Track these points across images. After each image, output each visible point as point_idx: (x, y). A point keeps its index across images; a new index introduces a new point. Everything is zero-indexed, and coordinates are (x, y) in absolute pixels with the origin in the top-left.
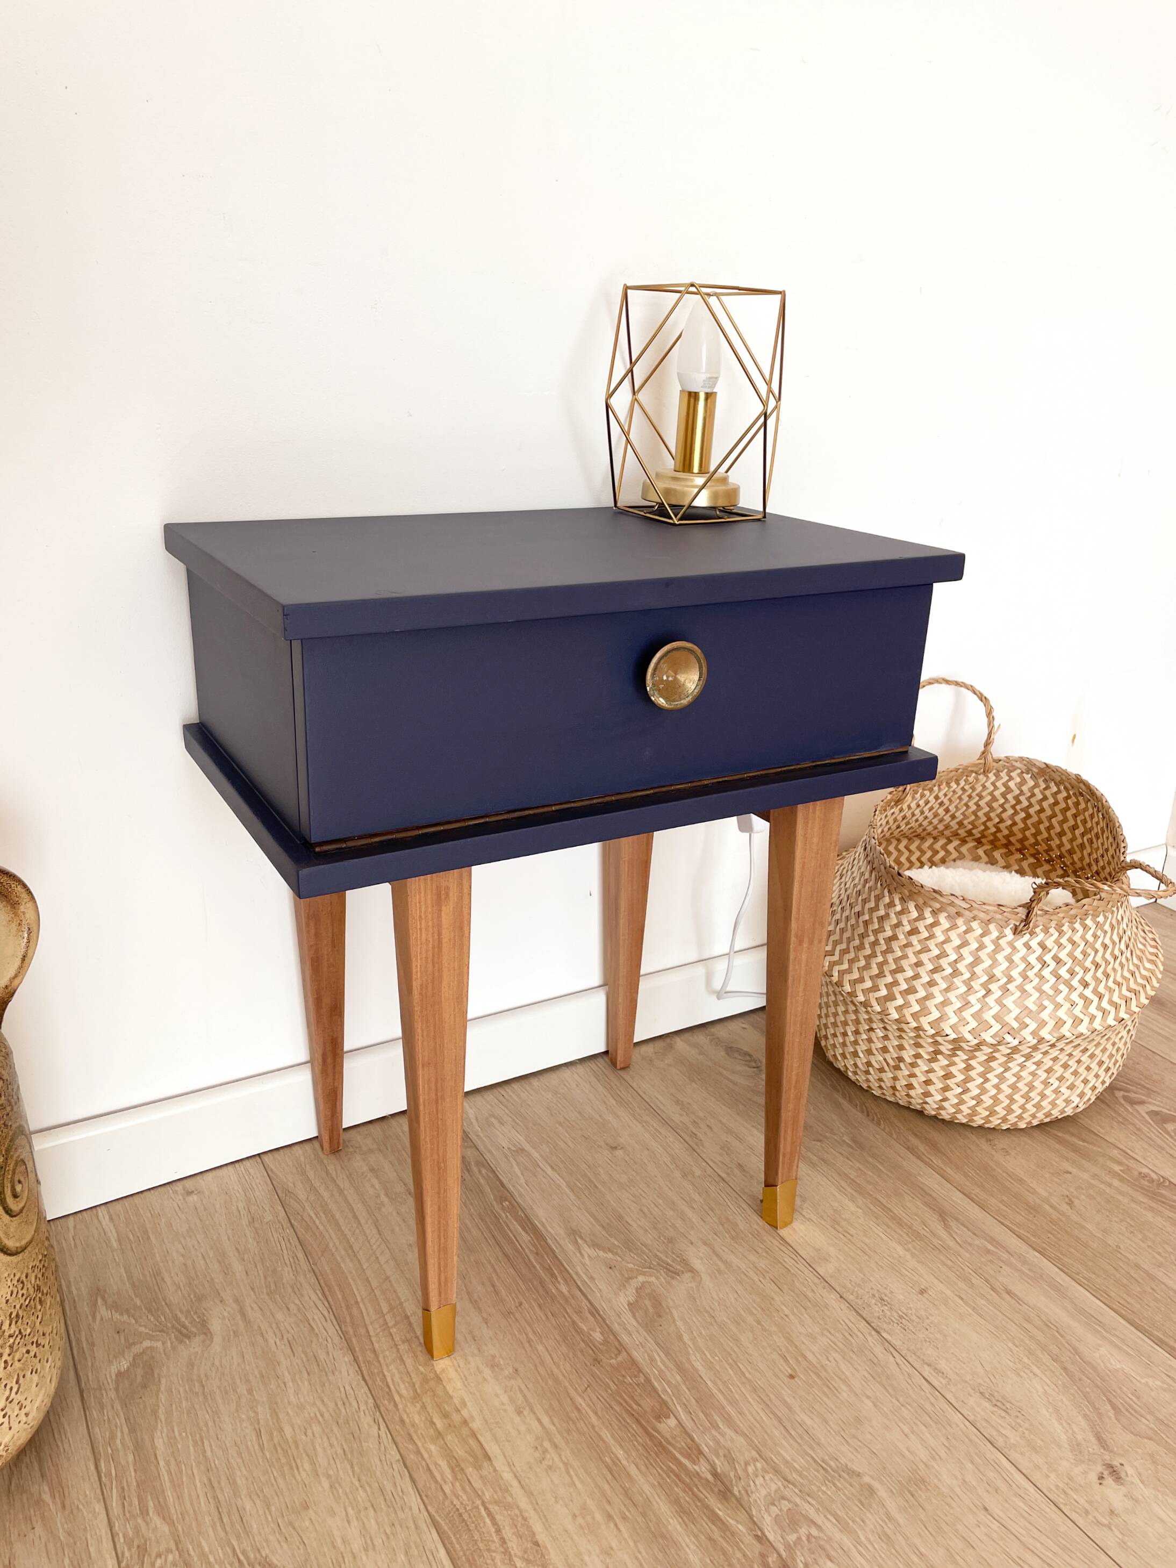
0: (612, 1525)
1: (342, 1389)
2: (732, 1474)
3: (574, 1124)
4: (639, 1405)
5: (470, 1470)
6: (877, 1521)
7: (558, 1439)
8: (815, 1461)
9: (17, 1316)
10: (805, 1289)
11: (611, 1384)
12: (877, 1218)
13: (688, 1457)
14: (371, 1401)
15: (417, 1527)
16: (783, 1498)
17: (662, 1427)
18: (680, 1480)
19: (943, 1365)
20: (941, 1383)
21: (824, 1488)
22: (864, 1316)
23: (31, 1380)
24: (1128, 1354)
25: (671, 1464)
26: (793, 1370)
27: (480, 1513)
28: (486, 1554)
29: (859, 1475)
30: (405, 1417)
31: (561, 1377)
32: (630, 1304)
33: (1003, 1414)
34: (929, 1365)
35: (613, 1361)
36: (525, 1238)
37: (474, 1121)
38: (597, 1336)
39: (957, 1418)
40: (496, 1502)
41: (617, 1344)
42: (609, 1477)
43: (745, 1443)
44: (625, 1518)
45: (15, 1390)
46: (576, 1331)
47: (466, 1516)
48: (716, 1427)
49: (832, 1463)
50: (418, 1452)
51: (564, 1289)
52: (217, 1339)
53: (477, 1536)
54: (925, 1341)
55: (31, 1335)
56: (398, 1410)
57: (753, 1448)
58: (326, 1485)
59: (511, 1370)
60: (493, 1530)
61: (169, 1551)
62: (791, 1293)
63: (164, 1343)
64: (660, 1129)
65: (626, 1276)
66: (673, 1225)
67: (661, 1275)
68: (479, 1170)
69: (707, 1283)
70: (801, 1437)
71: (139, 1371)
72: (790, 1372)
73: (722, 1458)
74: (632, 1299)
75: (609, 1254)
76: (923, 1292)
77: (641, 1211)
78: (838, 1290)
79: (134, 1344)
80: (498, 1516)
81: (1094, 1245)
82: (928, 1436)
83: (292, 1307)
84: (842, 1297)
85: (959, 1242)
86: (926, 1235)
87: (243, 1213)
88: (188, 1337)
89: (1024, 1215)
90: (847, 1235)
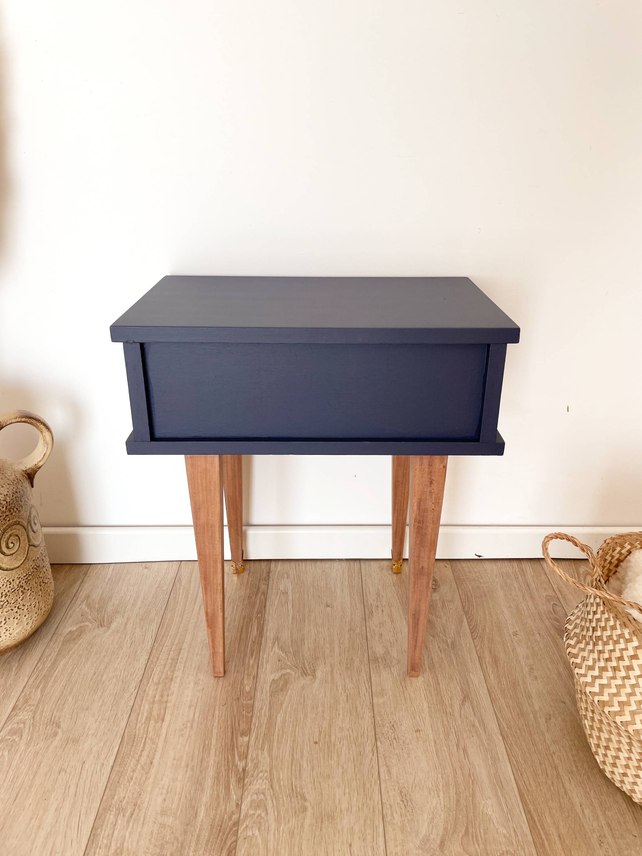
0: (185, 769)
1: (135, 669)
2: (251, 773)
3: (319, 588)
4: (239, 725)
5: (152, 722)
6: (295, 824)
7: (195, 725)
8: (292, 784)
9: (6, 594)
10: (359, 705)
11: (236, 711)
12: (428, 686)
13: (240, 757)
14: (141, 678)
15: (116, 735)
16: (264, 794)
17: (240, 739)
18: (227, 765)
19: (394, 770)
20: (385, 778)
21: (285, 798)
22: (377, 730)
23: (14, 622)
24: (502, 809)
25: (230, 756)
26: (319, 740)
27: (142, 740)
28: (130, 758)
29: (305, 800)
30: (147, 689)
31: (218, 699)
32: (273, 680)
33: (403, 807)
34: (387, 767)
35: (245, 702)
36: (255, 633)
37: (277, 573)
38: (248, 688)
39: (377, 797)
40: (151, 739)
41: (253, 695)
42: (201, 750)
43: (268, 762)
44: (192, 769)
45: (4, 622)
46: (241, 682)
47: (136, 740)
48: (262, 749)
49: (298, 789)
50: (140, 706)
51: (251, 662)
52: (110, 631)
53: (133, 750)
54: (397, 754)
55: (15, 603)
56: (147, 686)
57: (270, 766)
58: (100, 704)
59: (202, 687)
60: (141, 749)
61: (34, 705)
62: (351, 705)
63: (93, 625)
64: (357, 604)
65: (283, 667)
66: (324, 652)
67: (298, 672)
68: (261, 596)
69: (316, 685)
70: (295, 772)
71: (77, 633)
72: (317, 740)
73: (253, 764)
74: (276, 678)
75: (284, 654)
76: (418, 731)
77: (315, 640)
78: (375, 712)
79: (83, 622)
80: (147, 745)
81: (540, 747)
82: (355, 799)
83: (144, 628)
84: (374, 716)
85: (462, 715)
86: (447, 704)
87: (158, 582)
88: (102, 626)
89: (513, 714)
90: (404, 688)
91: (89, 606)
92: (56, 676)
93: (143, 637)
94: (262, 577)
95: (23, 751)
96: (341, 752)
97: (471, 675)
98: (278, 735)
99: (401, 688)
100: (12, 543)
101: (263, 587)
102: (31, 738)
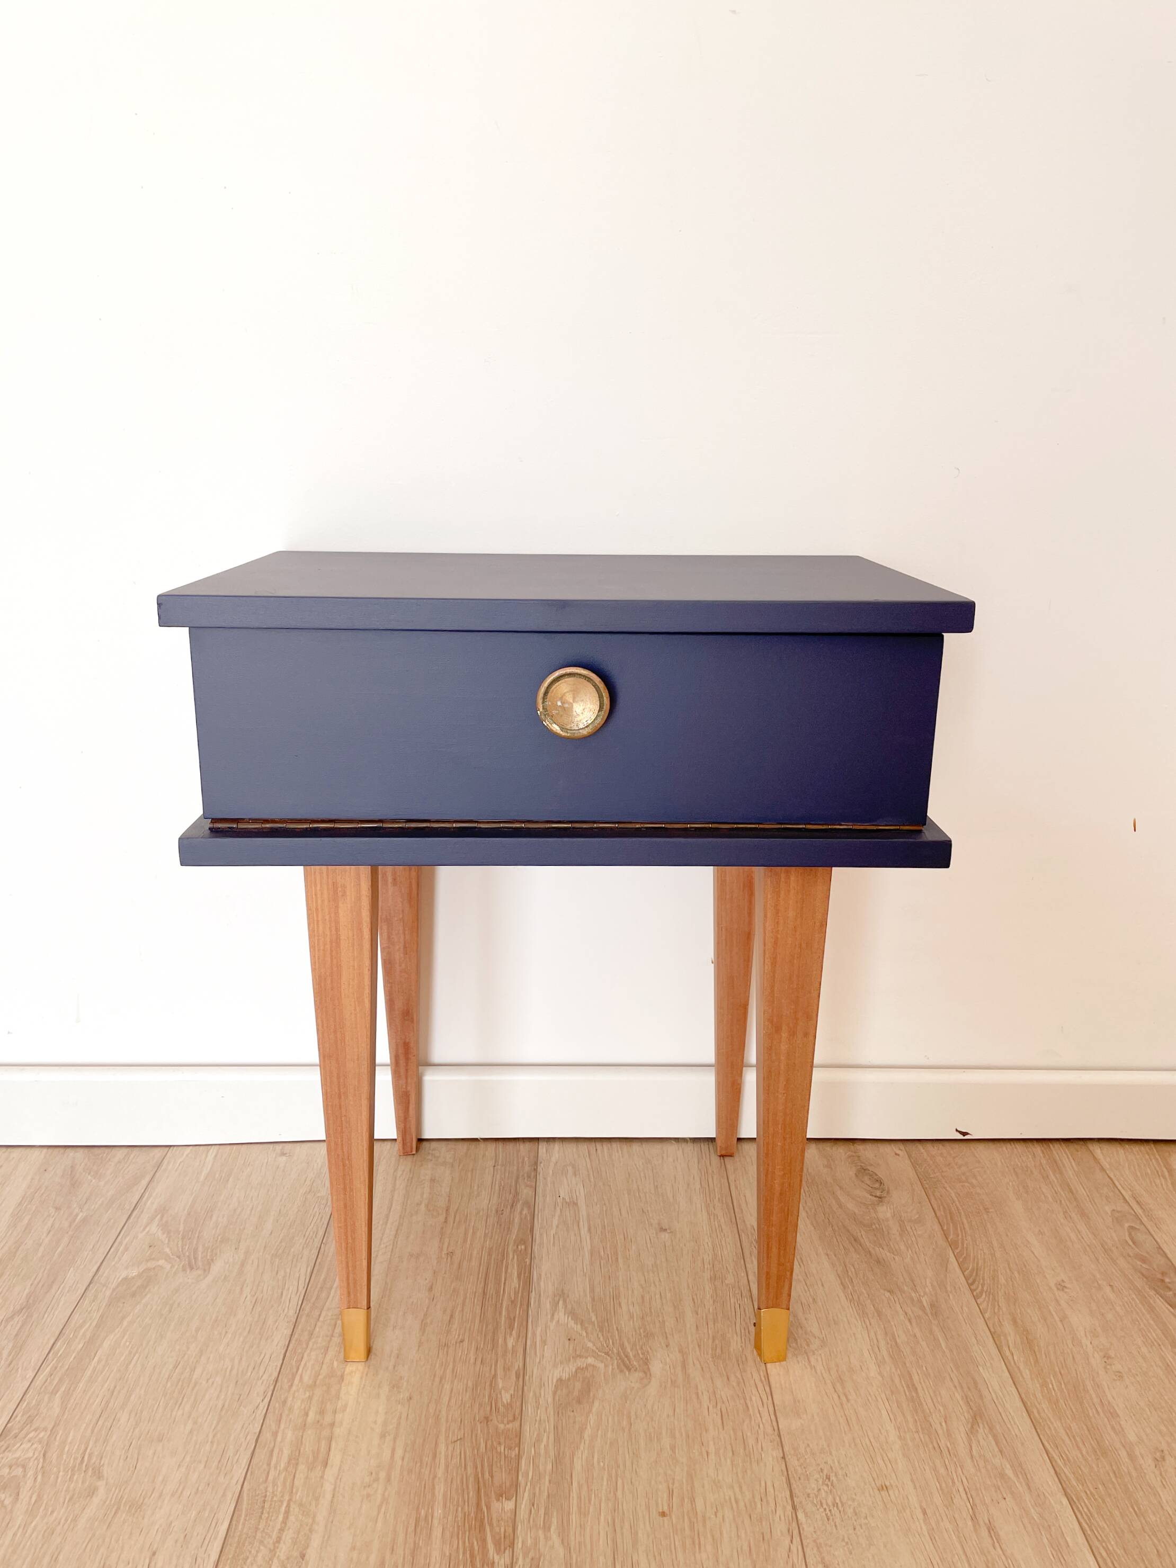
1: (263, 1355)
3: (642, 1196)
4: (492, 1475)
5: (302, 1467)
7: (396, 1475)
10: (749, 1434)
11: (483, 1445)
12: (892, 1392)
13: (497, 1544)
14: (275, 1374)
15: (224, 1495)
18: (471, 1561)
22: (794, 1486)
25: (475, 1543)
26: (670, 1508)
27: (280, 1507)
28: (256, 1544)
30: (290, 1399)
31: (443, 1420)
32: (560, 1380)
35: (501, 1426)
36: (514, 1283)
37: (552, 1165)
38: (506, 1397)
40: (301, 1505)
41: (518, 1411)
42: (411, 1528)
43: (562, 1555)
46: (491, 1385)
47: (267, 1505)
48: (546, 1528)
50: (275, 1434)
51: (511, 1342)
52: (210, 1278)
53: (261, 1527)
54: (843, 1540)
56: (289, 1391)
57: (566, 1564)
58: (189, 1427)
59: (407, 1395)
60: (278, 1526)
61: (45, 1429)
62: (732, 1433)
63: (172, 1267)
64: (723, 1227)
65: (578, 1353)
66: (664, 1321)
67: (612, 1365)
68: (522, 1209)
69: (653, 1388)
71: (139, 1283)
72: (666, 1509)
73: (528, 1560)
74: (565, 1376)
75: (579, 1326)
76: (883, 1488)
77: (643, 1297)
78: (786, 1449)
79: (153, 1259)
80: (292, 1518)
81: (1154, 1518)
83: (282, 1273)
84: (784, 1458)
85: (974, 1453)
86: (940, 1432)
87: (308, 1182)
88: (192, 1268)
89: (1084, 1453)
90: (843, 1398)
91: (164, 1227)
92: (95, 1368)
93: (280, 1291)
94: (521, 1174)
95: (19, 1527)
96: (721, 1533)
97: (981, 1369)
98: (579, 1498)
99: (835, 1397)
101: (526, 1192)
102: (40, 1497)
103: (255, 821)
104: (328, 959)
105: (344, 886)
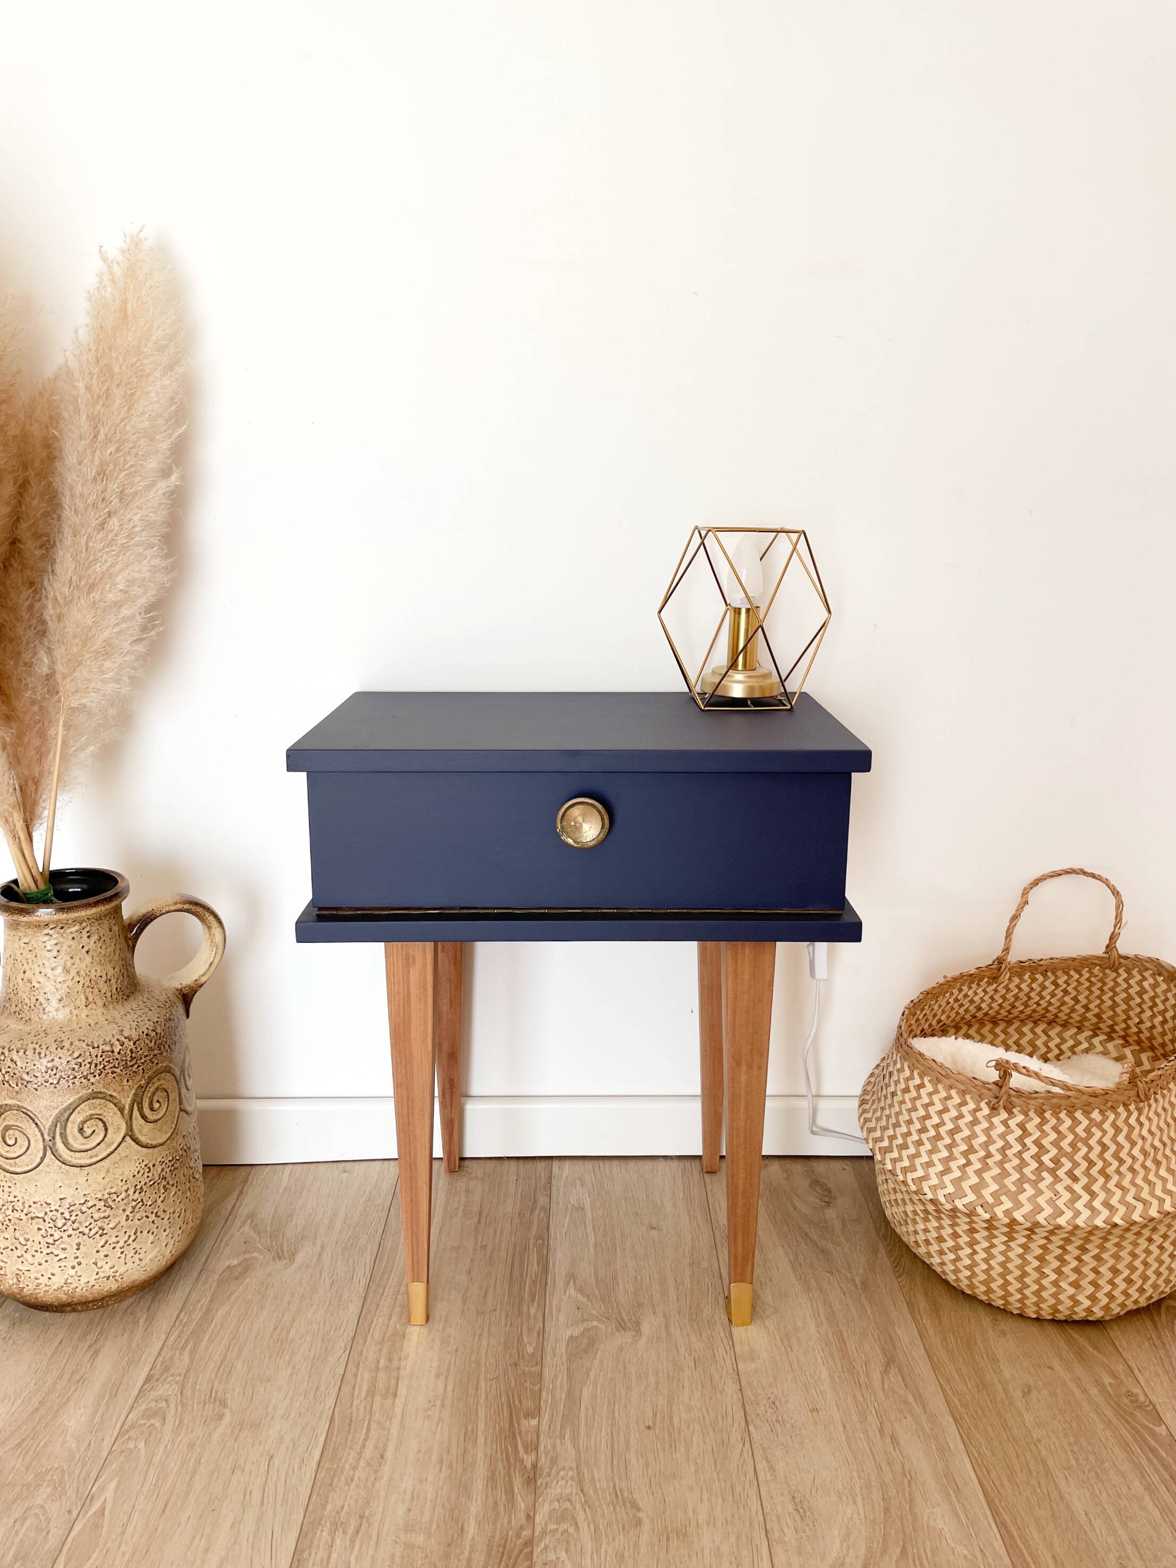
0: (438, 1467)
1: (341, 1321)
2: (546, 1471)
3: (636, 1202)
4: (520, 1402)
5: (378, 1398)
6: (624, 1544)
7: (448, 1402)
8: (615, 1487)
9: (141, 1188)
10: (715, 1374)
11: (513, 1382)
12: (826, 1345)
13: (526, 1448)
14: (352, 1334)
15: (320, 1416)
16: (569, 1500)
17: (524, 1422)
18: (507, 1460)
19: (780, 1467)
20: (766, 1477)
21: (604, 1507)
22: (748, 1409)
23: (147, 1238)
24: (959, 1520)
25: (509, 1447)
26: (654, 1423)
27: (363, 1424)
28: (347, 1449)
29: (639, 1509)
30: (365, 1351)
31: (483, 1365)
32: (572, 1337)
33: (798, 1518)
34: (768, 1462)
35: (527, 1369)
36: (535, 1268)
37: (564, 1179)
38: (530, 1349)
39: (754, 1505)
40: (379, 1423)
41: (539, 1359)
42: (462, 1437)
43: (574, 1455)
44: (450, 1466)
45: (133, 1237)
46: (518, 1340)
47: (353, 1423)
48: (562, 1437)
49: (626, 1494)
50: (356, 1375)
51: (532, 1312)
52: (295, 1265)
53: (350, 1438)
54: (782, 1445)
55: (153, 1206)
56: (364, 1345)
57: (576, 1461)
58: (289, 1372)
59: (454, 1348)
60: (363, 1437)
61: (180, 1374)
62: (702, 1373)
63: (265, 1257)
64: (701, 1226)
65: (585, 1318)
66: (652, 1296)
67: (611, 1326)
68: (540, 1213)
69: (642, 1343)
70: (619, 1468)
71: (240, 1269)
72: (651, 1424)
73: (549, 1458)
74: (576, 1334)
75: (586, 1299)
76: (815, 1410)
77: (636, 1278)
78: (743, 1384)
79: (249, 1252)
80: (372, 1432)
81: (1017, 1432)
82: (719, 1507)
83: (351, 1261)
84: (741, 1390)
85: (886, 1386)
86: (861, 1372)
87: (367, 1193)
88: (280, 1259)
89: (969, 1386)
90: (789, 1349)
91: (255, 1228)
92: (213, 1331)
93: (351, 1275)
94: (539, 1185)
95: (169, 1441)
96: (692, 1440)
97: (896, 1328)
98: (586, 1417)
99: (783, 1348)
100: (158, 1101)
101: (542, 1200)
102: (181, 1421)
103: (350, 909)
104: (402, 1011)
105: (414, 957)
